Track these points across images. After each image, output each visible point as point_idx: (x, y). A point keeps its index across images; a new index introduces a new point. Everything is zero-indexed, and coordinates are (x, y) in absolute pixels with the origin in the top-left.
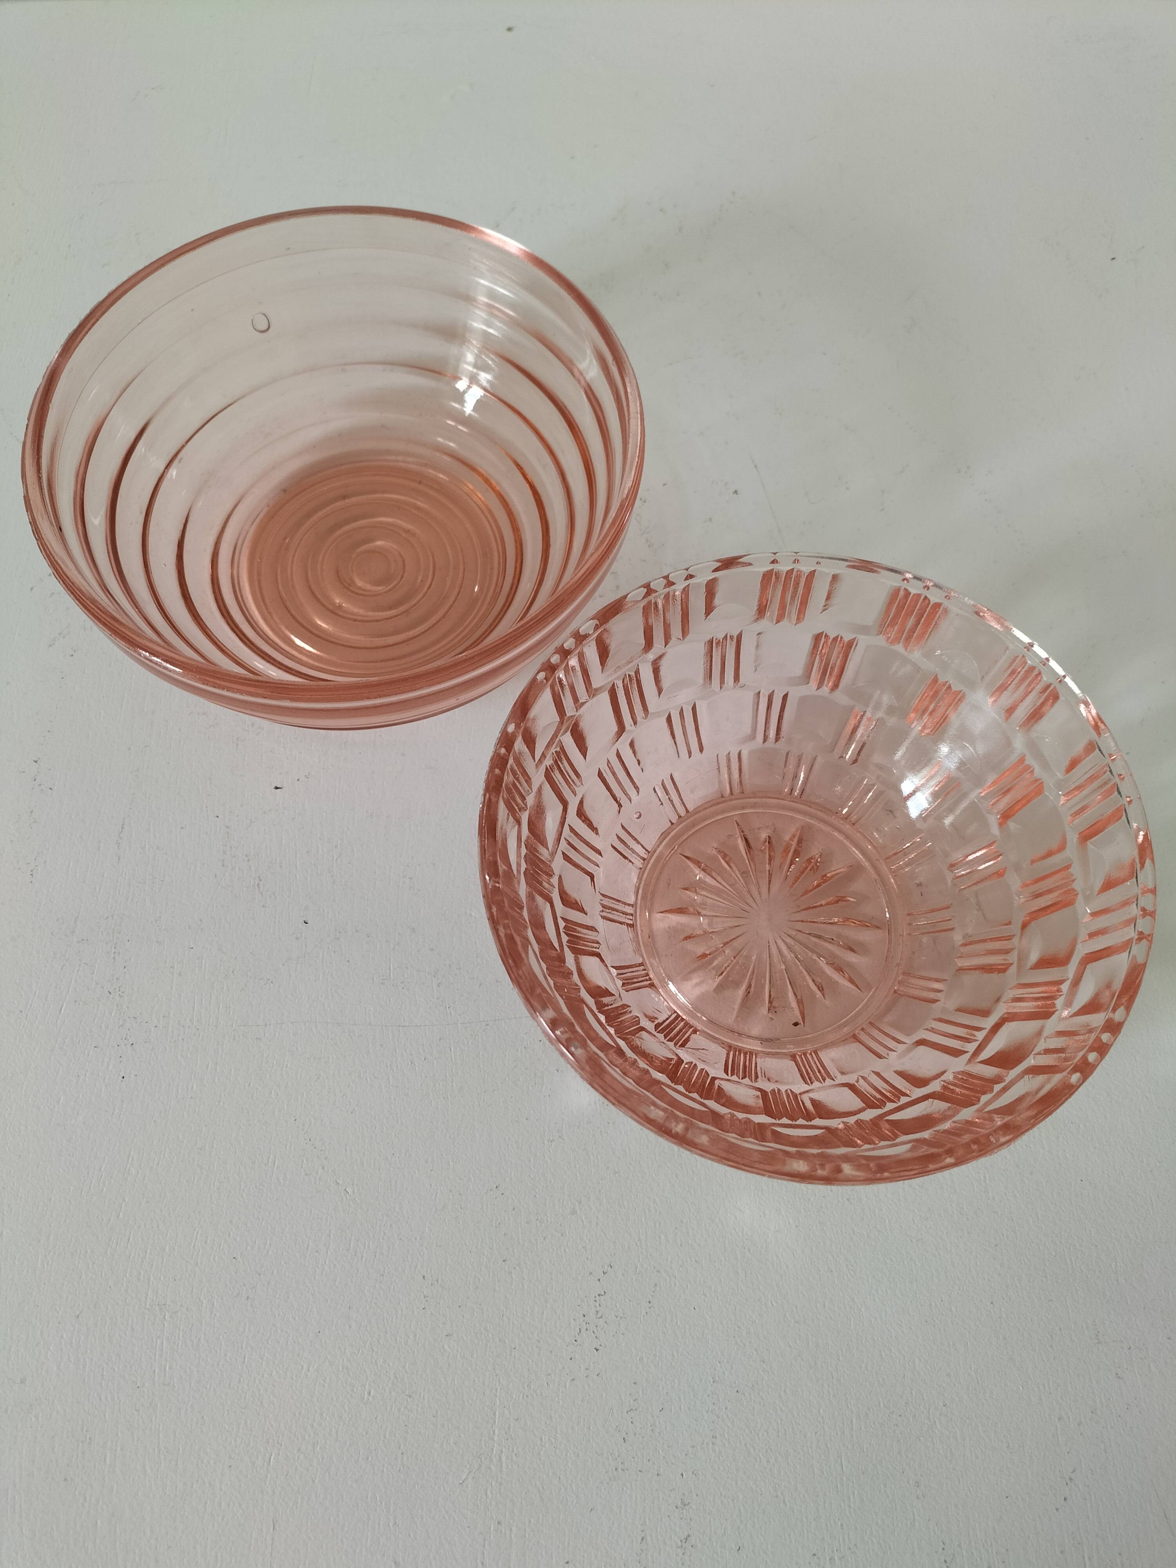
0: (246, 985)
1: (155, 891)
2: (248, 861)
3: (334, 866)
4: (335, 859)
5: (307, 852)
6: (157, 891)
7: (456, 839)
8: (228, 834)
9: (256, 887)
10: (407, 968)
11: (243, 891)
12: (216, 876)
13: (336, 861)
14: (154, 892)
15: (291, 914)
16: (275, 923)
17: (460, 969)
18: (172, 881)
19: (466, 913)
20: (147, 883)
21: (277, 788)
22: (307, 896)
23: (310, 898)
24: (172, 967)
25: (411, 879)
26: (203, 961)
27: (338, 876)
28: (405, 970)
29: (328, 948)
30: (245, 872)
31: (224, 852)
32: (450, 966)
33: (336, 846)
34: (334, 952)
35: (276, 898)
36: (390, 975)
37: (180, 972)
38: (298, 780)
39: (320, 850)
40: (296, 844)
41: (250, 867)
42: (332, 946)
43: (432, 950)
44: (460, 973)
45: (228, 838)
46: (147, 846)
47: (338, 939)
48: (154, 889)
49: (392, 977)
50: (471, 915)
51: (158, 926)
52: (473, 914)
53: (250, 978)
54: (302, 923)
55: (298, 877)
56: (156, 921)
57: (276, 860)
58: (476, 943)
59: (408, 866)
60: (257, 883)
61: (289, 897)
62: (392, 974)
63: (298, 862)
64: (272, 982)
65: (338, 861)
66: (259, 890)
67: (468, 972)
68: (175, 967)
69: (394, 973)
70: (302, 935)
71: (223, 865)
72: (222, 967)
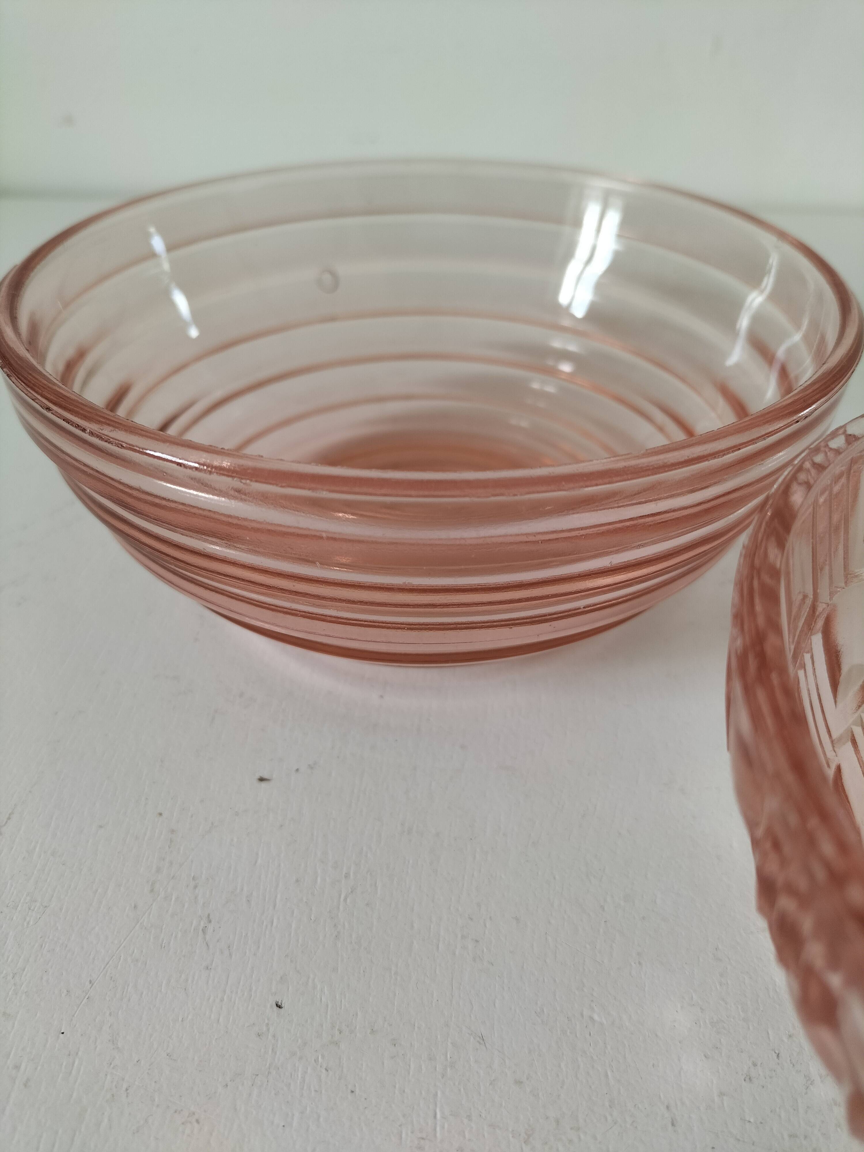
0: (146, 1121)
1: (28, 923)
2: (195, 887)
3: (341, 908)
4: (343, 897)
5: (297, 881)
6: (31, 923)
7: (555, 878)
8: (171, 841)
9: (201, 932)
10: (469, 1117)
11: (176, 937)
12: (135, 907)
13: (345, 900)
14: (25, 924)
15: (254, 988)
16: (222, 1000)
17: (578, 1129)
18: (61, 909)
19: (582, 1015)
20: (19, 908)
21: (262, 779)
22: (287, 956)
23: (292, 961)
24: (17, 1067)
25: (477, 941)
26: (76, 1063)
27: (346, 924)
28: (466, 1121)
29: (316, 1061)
30: (186, 906)
31: (159, 870)
32: (557, 1122)
33: (347, 876)
34: (327, 1070)
35: (230, 955)
36: (435, 1130)
37: (28, 1080)
38: (297, 770)
39: (319, 879)
40: (279, 865)
41: (196, 898)
42: (323, 1057)
43: (519, 1083)
44: (580, 1139)
45: (169, 847)
46: (37, 849)
47: (336, 1044)
48: (28, 919)
49: (438, 1134)
50: (591, 1018)
51: (15, 984)
52: (596, 1017)
53: (158, 1106)
54: (271, 1006)
55: (275, 921)
56: (14, 975)
57: (242, 890)
58: (607, 1076)
59: (471, 919)
60: (202, 924)
61: (255, 954)
62: (438, 1129)
63: (279, 896)
64: (198, 1121)
65: (348, 900)
66: (205, 939)
67: (595, 1138)
68: (23, 1067)
69: (443, 1127)
70: (268, 1030)
71: (152, 891)
72: (109, 1077)
